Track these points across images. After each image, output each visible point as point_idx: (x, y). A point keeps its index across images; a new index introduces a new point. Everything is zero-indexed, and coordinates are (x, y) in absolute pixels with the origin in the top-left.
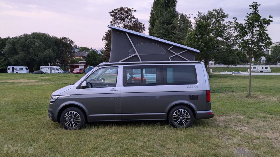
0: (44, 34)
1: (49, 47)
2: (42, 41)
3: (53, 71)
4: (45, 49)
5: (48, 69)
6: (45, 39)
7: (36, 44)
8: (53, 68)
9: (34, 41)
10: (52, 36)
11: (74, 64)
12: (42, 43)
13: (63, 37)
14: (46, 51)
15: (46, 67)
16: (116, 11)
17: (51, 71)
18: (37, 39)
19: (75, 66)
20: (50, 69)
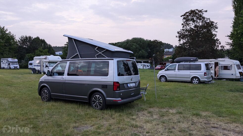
0: (141, 38)
1: (143, 48)
2: (138, 44)
3: (144, 67)
4: (140, 50)
5: (141, 65)
6: (140, 42)
7: (134, 46)
8: (145, 65)
9: (132, 44)
10: (147, 40)
11: (162, 62)
12: (138, 46)
13: (155, 40)
14: (140, 51)
15: (140, 64)
16: (187, 14)
17: (143, 67)
18: (135, 43)
19: (164, 63)
20: (142, 66)
